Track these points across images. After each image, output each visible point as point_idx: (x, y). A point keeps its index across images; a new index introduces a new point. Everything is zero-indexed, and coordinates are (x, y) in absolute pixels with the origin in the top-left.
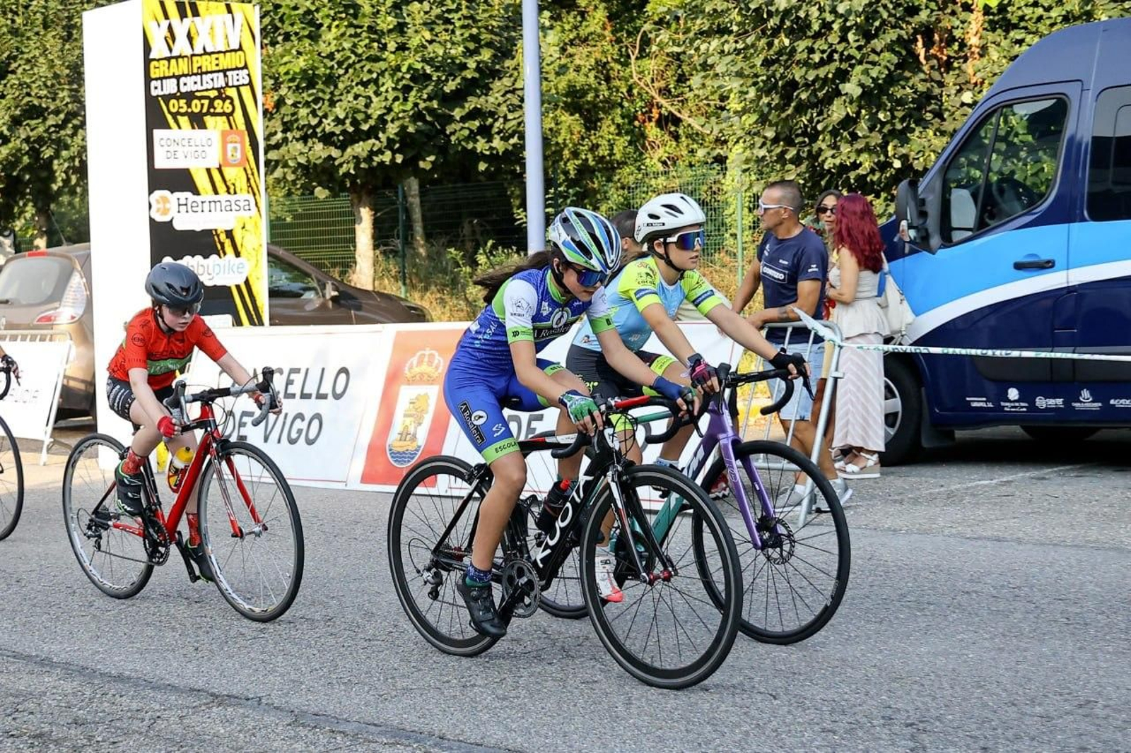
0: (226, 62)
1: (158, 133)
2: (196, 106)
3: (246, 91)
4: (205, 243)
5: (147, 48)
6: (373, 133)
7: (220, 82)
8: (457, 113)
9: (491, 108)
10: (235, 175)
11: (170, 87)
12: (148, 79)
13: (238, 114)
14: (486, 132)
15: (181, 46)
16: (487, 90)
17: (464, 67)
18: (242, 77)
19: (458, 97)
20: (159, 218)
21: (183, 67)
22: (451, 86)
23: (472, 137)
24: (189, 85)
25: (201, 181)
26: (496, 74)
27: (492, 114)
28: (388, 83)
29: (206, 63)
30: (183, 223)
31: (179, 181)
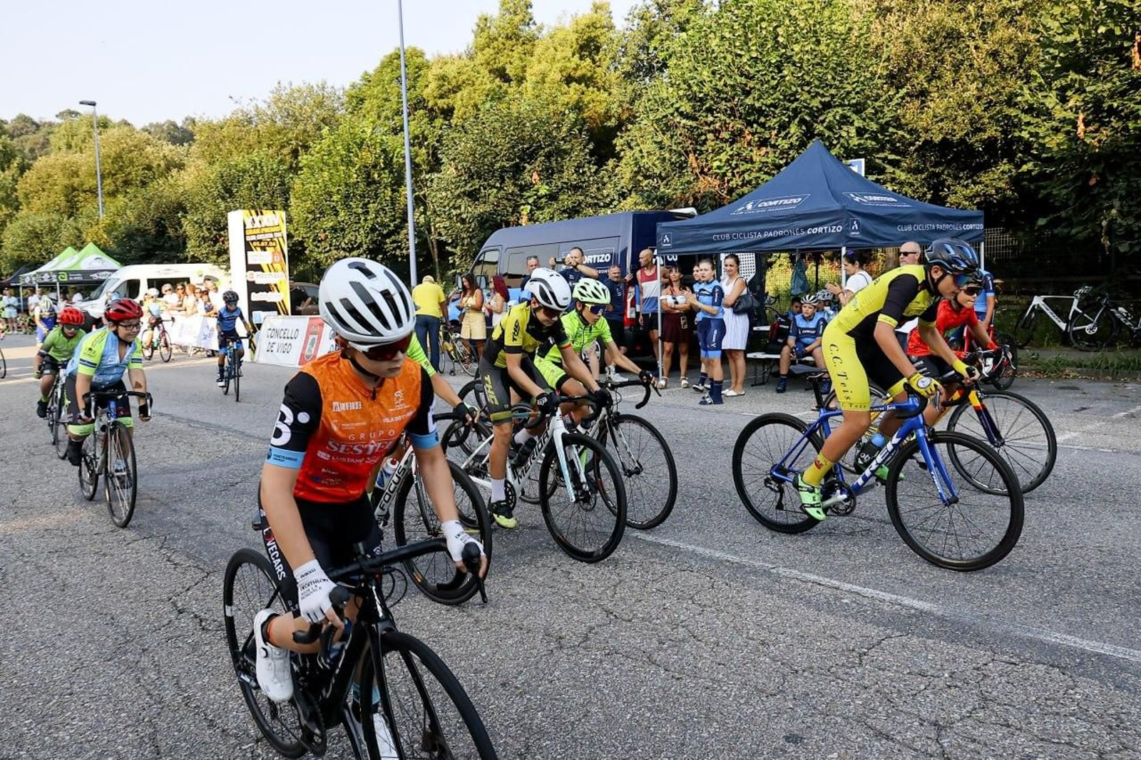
0: (273, 230)
1: (249, 253)
2: (263, 244)
3: (281, 240)
4: (267, 288)
5: (245, 226)
7: (271, 236)
8: (388, 241)
9: (400, 240)
10: (277, 266)
11: (253, 238)
12: (245, 236)
13: (278, 247)
14: (399, 247)
15: (257, 225)
16: (399, 233)
17: (389, 226)
18: (279, 235)
19: (389, 235)
20: (250, 280)
21: (258, 231)
22: (385, 232)
23: (394, 249)
24: (260, 237)
25: (265, 268)
27: (401, 242)
28: (362, 231)
29: (266, 230)
30: (258, 282)
31: (258, 268)
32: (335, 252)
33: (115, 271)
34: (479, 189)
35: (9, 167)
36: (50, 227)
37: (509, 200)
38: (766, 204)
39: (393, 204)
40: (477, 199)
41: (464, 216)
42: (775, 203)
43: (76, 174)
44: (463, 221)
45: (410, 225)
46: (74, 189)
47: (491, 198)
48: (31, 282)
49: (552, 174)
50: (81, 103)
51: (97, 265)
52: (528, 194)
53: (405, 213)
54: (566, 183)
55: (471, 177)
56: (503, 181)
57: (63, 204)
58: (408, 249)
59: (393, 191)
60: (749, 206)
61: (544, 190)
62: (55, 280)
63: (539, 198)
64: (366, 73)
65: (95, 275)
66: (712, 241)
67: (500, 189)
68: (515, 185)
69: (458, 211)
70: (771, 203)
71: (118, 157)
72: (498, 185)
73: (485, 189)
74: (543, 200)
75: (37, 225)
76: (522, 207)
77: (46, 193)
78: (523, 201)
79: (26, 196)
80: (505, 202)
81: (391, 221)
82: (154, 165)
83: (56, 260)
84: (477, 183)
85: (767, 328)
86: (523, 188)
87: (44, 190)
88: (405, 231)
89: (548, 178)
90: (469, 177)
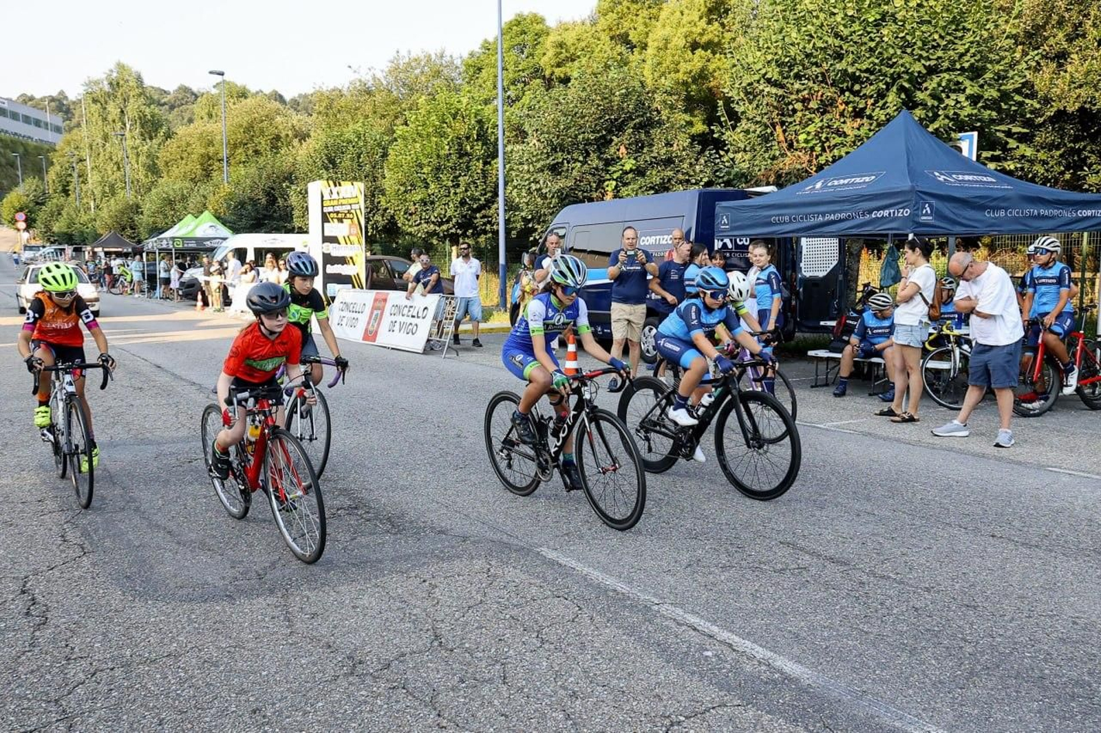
0: (351, 201)
1: (326, 224)
2: (340, 216)
3: (358, 212)
4: (342, 261)
5: (322, 197)
6: (448, 222)
7: (349, 208)
8: (478, 215)
9: (490, 214)
10: (354, 238)
11: (331, 209)
12: (323, 207)
13: (355, 219)
14: (489, 222)
15: (335, 196)
16: (489, 208)
17: (480, 200)
18: (357, 207)
19: (479, 209)
20: (326, 252)
21: (335, 203)
22: (475, 206)
23: (485, 224)
24: (337, 209)
25: (341, 240)
26: (493, 203)
27: (491, 217)
28: (451, 205)
29: (344, 202)
30: (334, 254)
31: (333, 240)
32: (425, 225)
33: (225, 239)
34: (562, 163)
35: (156, 136)
36: (183, 195)
37: (594, 175)
38: (836, 183)
39: (485, 177)
40: (560, 174)
41: (544, 191)
42: (846, 181)
43: (211, 143)
44: (544, 197)
45: (501, 199)
46: (210, 158)
47: (575, 173)
48: (153, 247)
49: (642, 148)
50: (211, 73)
51: (211, 233)
52: (614, 169)
53: (497, 186)
54: (655, 158)
55: (554, 150)
56: (588, 154)
57: (199, 172)
58: (498, 225)
59: (485, 163)
60: (819, 185)
61: (629, 164)
62: (171, 247)
63: (626, 173)
64: (486, 41)
65: (208, 243)
66: (770, 224)
67: (584, 163)
68: (599, 158)
69: (538, 186)
70: (842, 182)
71: (249, 128)
72: (581, 158)
73: (568, 162)
74: (630, 176)
75: (171, 193)
76: (606, 183)
77: (184, 162)
78: (608, 177)
79: (167, 163)
80: (589, 177)
81: (482, 195)
82: (283, 135)
83: (177, 227)
84: (560, 157)
85: (833, 323)
86: (608, 163)
87: (182, 159)
88: (495, 205)
89: (637, 152)
90: (552, 149)
